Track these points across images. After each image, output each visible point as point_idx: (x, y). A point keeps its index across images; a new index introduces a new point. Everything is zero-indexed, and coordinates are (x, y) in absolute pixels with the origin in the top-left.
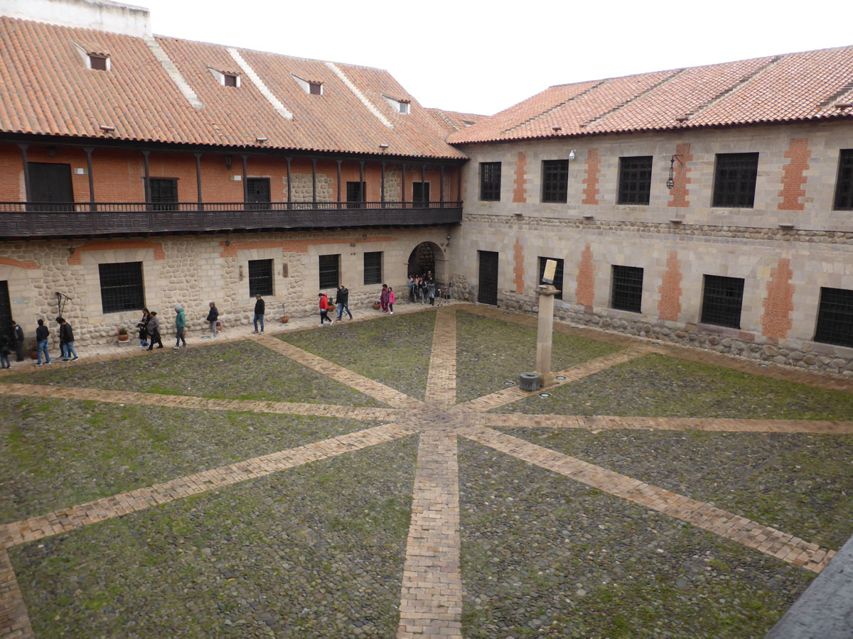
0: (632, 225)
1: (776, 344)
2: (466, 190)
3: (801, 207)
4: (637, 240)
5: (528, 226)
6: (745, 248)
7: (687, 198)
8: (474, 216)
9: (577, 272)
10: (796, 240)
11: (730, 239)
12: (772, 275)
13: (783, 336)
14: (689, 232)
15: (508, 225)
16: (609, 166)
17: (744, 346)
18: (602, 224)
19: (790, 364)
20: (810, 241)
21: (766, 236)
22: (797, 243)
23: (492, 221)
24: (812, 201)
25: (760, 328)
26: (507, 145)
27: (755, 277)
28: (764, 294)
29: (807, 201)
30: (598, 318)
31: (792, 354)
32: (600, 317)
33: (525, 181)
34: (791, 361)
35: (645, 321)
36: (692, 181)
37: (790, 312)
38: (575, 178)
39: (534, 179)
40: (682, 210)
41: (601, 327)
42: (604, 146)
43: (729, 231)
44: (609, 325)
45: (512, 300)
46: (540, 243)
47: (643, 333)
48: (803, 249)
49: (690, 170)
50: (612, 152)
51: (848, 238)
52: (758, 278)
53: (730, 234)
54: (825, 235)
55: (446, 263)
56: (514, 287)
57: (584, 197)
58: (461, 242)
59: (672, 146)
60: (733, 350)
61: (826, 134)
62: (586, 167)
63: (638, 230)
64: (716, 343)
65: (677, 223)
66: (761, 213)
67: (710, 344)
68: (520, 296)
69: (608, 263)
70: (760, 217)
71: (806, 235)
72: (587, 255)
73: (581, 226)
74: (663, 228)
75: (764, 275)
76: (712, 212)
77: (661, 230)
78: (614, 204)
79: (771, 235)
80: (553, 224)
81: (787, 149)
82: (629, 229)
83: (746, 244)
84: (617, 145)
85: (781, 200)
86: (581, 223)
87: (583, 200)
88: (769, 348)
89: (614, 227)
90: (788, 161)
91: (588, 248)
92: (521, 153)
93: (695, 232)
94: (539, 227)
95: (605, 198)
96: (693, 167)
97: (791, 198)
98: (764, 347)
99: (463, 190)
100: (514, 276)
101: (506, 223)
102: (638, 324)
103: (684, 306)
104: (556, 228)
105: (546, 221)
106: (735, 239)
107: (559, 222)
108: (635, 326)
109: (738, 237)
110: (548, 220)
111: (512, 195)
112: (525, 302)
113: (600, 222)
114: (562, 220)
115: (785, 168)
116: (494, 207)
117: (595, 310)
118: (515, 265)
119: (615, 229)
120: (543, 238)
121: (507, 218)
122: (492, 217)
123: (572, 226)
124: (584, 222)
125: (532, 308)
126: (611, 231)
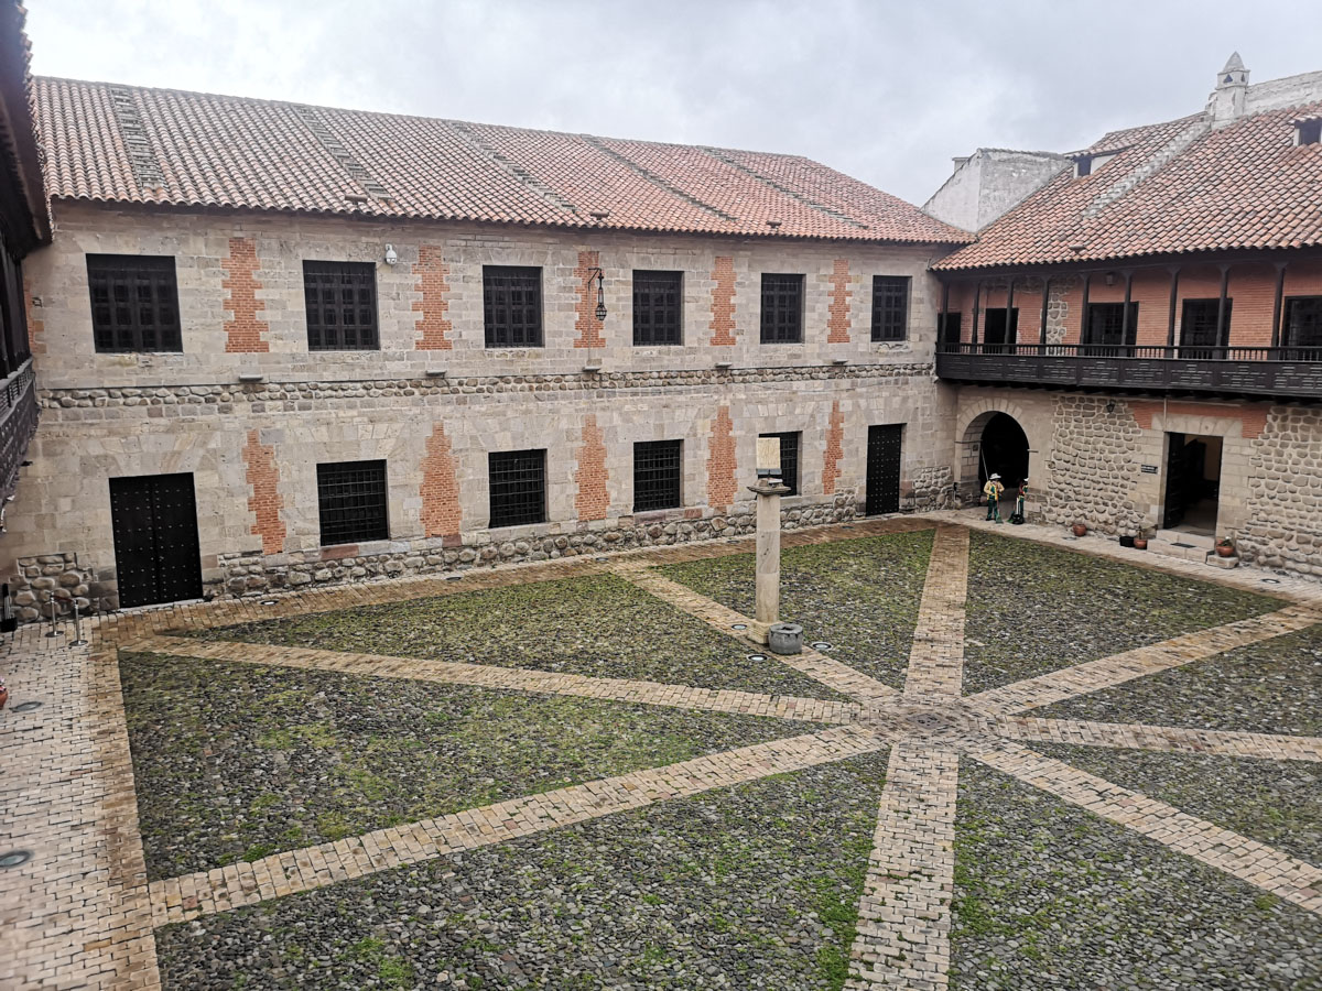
0: (519, 380)
1: (724, 514)
2: (40, 327)
3: (733, 342)
4: (532, 406)
5: (280, 403)
6: (681, 398)
7: (602, 335)
8: (81, 393)
9: (419, 478)
10: (730, 382)
11: (662, 389)
12: (712, 429)
13: (730, 502)
14: (607, 384)
15: (215, 407)
16: (465, 279)
17: (691, 527)
18: (460, 384)
19: (740, 534)
20: (744, 381)
21: (700, 381)
22: (733, 386)
23: (155, 402)
24: (742, 334)
25: (706, 498)
27: (695, 435)
28: (706, 454)
29: (738, 334)
30: (472, 552)
31: (740, 521)
32: (475, 548)
34: (740, 529)
35: (558, 532)
37: (734, 470)
38: (393, 299)
39: (286, 300)
40: (596, 353)
43: (659, 378)
44: (495, 558)
45: (250, 572)
47: (555, 552)
48: (739, 392)
50: (468, 254)
51: (775, 375)
52: (699, 436)
53: (661, 382)
54: (755, 373)
57: (420, 336)
59: (573, 252)
60: (679, 536)
61: (750, 253)
63: (531, 389)
64: (658, 534)
65: (590, 373)
66: (692, 351)
67: (651, 539)
69: (481, 450)
70: (691, 356)
71: (740, 375)
72: (439, 442)
73: (417, 391)
74: (570, 382)
75: (705, 430)
76: (637, 353)
77: (567, 384)
79: (705, 377)
80: (348, 393)
82: (514, 388)
83: (680, 392)
85: (713, 333)
86: (418, 385)
87: (418, 343)
88: (718, 520)
89: (485, 387)
90: (716, 284)
91: (439, 430)
92: (240, 239)
93: (616, 383)
94: (312, 402)
95: (464, 338)
97: (723, 331)
98: (712, 521)
100: (252, 519)
101: (207, 401)
102: (545, 541)
103: (613, 494)
104: (358, 400)
105: (331, 389)
106: (668, 387)
107: (365, 388)
108: (542, 545)
109: (669, 384)
110: (337, 386)
111: (224, 337)
112: (292, 567)
113: (456, 381)
114: (372, 384)
115: (713, 293)
116: (162, 366)
117: (464, 541)
118: (252, 494)
119: (488, 390)
120: (328, 424)
121: (209, 389)
122: (152, 392)
123: (398, 394)
124: (424, 383)
125: (313, 575)
126: (481, 396)
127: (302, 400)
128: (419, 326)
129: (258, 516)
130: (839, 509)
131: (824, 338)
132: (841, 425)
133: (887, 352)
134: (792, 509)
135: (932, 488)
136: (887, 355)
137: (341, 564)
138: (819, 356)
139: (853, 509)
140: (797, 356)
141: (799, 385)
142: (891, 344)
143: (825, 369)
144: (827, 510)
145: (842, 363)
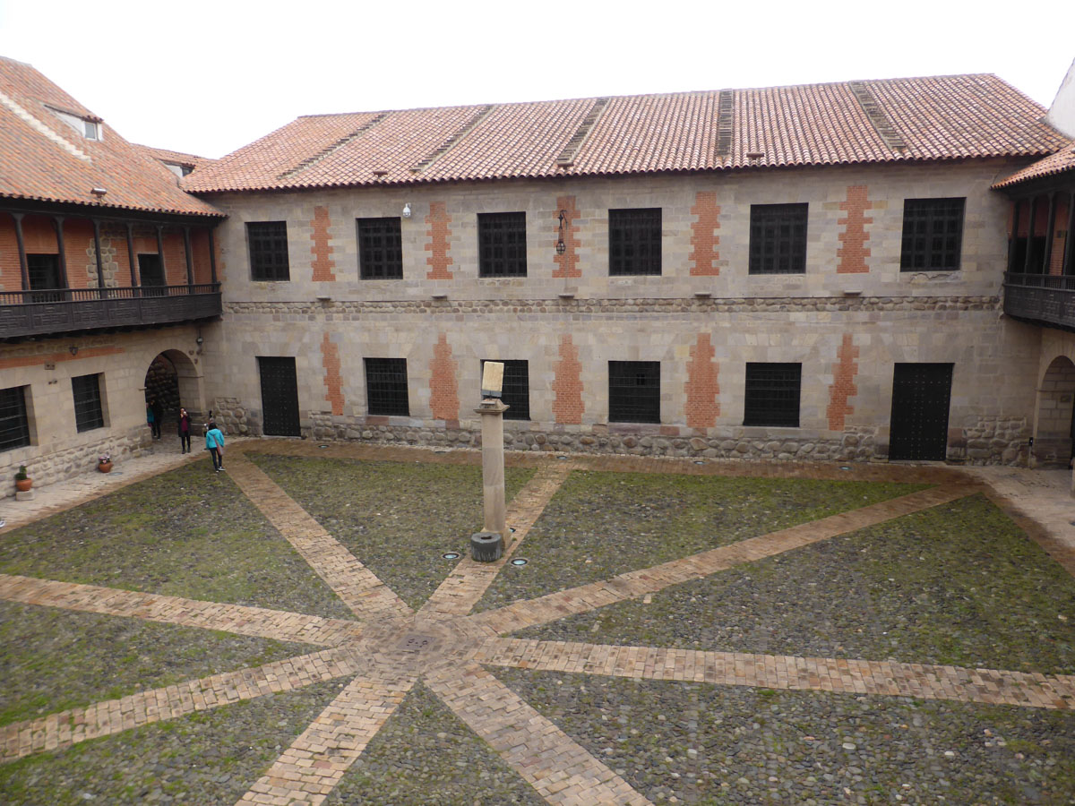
0: (505, 304)
1: (704, 435)
2: (224, 266)
3: (716, 272)
4: (515, 324)
5: (341, 315)
6: (658, 324)
7: (578, 266)
8: (243, 305)
9: (428, 374)
10: (713, 310)
11: (638, 315)
12: (691, 354)
13: (712, 425)
14: (584, 309)
15: (307, 316)
16: (464, 225)
17: (667, 443)
18: (460, 305)
19: (722, 456)
20: (730, 310)
21: (680, 308)
22: (716, 314)
23: (277, 312)
24: (727, 265)
25: (685, 418)
26: (294, 196)
27: (672, 358)
28: (684, 377)
29: (722, 265)
30: (468, 435)
31: (723, 444)
32: (470, 432)
33: (331, 250)
34: (723, 452)
35: (537, 429)
36: (582, 243)
37: (716, 395)
38: (412, 242)
39: (346, 246)
40: (573, 282)
42: (452, 199)
43: (635, 304)
45: (326, 425)
46: (366, 338)
47: (535, 446)
48: (723, 320)
49: (578, 230)
50: (467, 207)
51: (768, 305)
52: (676, 360)
53: (637, 308)
54: (744, 303)
55: (200, 381)
56: (328, 406)
57: (430, 268)
58: (224, 346)
59: (552, 198)
60: (654, 449)
61: (735, 187)
62: (429, 227)
63: (515, 311)
64: (633, 444)
65: (567, 299)
66: (670, 280)
67: (626, 447)
68: (338, 419)
69: (475, 357)
70: (670, 286)
71: (725, 304)
72: (442, 349)
73: (428, 310)
74: (549, 306)
75: (683, 355)
76: (612, 283)
77: (547, 308)
78: (477, 277)
79: (685, 305)
80: (383, 309)
81: (694, 204)
82: (502, 310)
83: (657, 319)
84: (472, 197)
85: (693, 264)
86: (429, 305)
87: (428, 274)
88: (698, 441)
89: (478, 308)
90: (696, 219)
91: (443, 340)
92: (320, 207)
93: (592, 308)
94: (360, 315)
95: (462, 270)
96: (581, 226)
97: (704, 262)
98: (691, 440)
99: (218, 266)
100: (325, 390)
101: (303, 312)
102: (527, 435)
103: (588, 404)
104: (388, 315)
105: (372, 306)
106: (644, 314)
107: (393, 306)
108: (524, 438)
109: (647, 311)
110: (375, 304)
111: (310, 271)
112: (349, 425)
113: (457, 303)
114: (398, 303)
115: (693, 226)
116: (280, 289)
117: (462, 424)
118: (326, 374)
119: (481, 310)
120: (369, 330)
121: (304, 305)
122: (276, 305)
123: (415, 311)
124: (433, 304)
125: (361, 433)
126: (475, 314)
127: (355, 314)
128: (429, 261)
129: (329, 390)
130: (851, 448)
131: (833, 267)
132: (855, 360)
133: (925, 283)
134: (787, 440)
135: (995, 439)
136: (924, 286)
137: (378, 429)
138: (825, 287)
139: (871, 450)
140: (796, 287)
141: (798, 316)
142: (931, 274)
143: (833, 300)
144: (833, 447)
145: (858, 294)
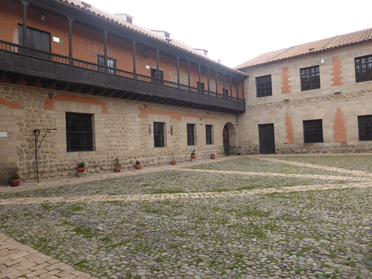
0: (369, 91)
5: (293, 105)
8: (253, 106)
9: (333, 124)
15: (279, 107)
16: (348, 63)
18: (347, 95)
23: (267, 107)
26: (274, 65)
30: (351, 148)
32: (353, 147)
33: (289, 82)
38: (324, 74)
39: (295, 79)
41: (355, 152)
42: (342, 54)
44: (361, 150)
45: (286, 148)
46: (303, 113)
50: (349, 56)
55: (237, 135)
56: (287, 141)
57: (333, 82)
58: (246, 122)
62: (332, 66)
68: (291, 145)
69: (355, 115)
72: (339, 113)
73: (332, 99)
78: (355, 82)
80: (311, 101)
82: (368, 94)
84: (351, 52)
86: (332, 97)
87: (332, 85)
89: (356, 95)
91: (339, 110)
92: (285, 67)
94: (301, 104)
95: (347, 81)
100: (286, 134)
101: (277, 106)
104: (314, 103)
105: (306, 100)
107: (316, 99)
110: (308, 99)
111: (280, 91)
112: (296, 148)
113: (345, 94)
114: (318, 98)
116: (268, 99)
117: (349, 144)
118: (286, 128)
119: (357, 96)
120: (305, 110)
121: (278, 103)
122: (266, 105)
123: (325, 100)
124: (334, 96)
125: (301, 150)
126: (354, 98)
127: (299, 104)
128: (332, 80)
129: (288, 134)
137: (309, 148)
